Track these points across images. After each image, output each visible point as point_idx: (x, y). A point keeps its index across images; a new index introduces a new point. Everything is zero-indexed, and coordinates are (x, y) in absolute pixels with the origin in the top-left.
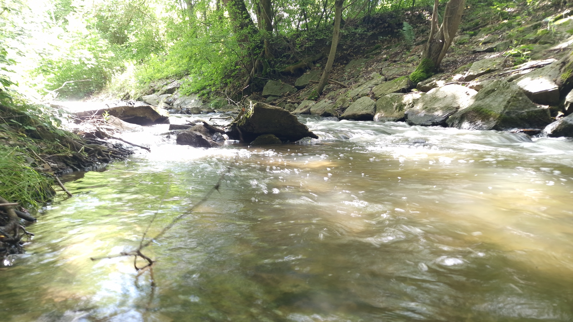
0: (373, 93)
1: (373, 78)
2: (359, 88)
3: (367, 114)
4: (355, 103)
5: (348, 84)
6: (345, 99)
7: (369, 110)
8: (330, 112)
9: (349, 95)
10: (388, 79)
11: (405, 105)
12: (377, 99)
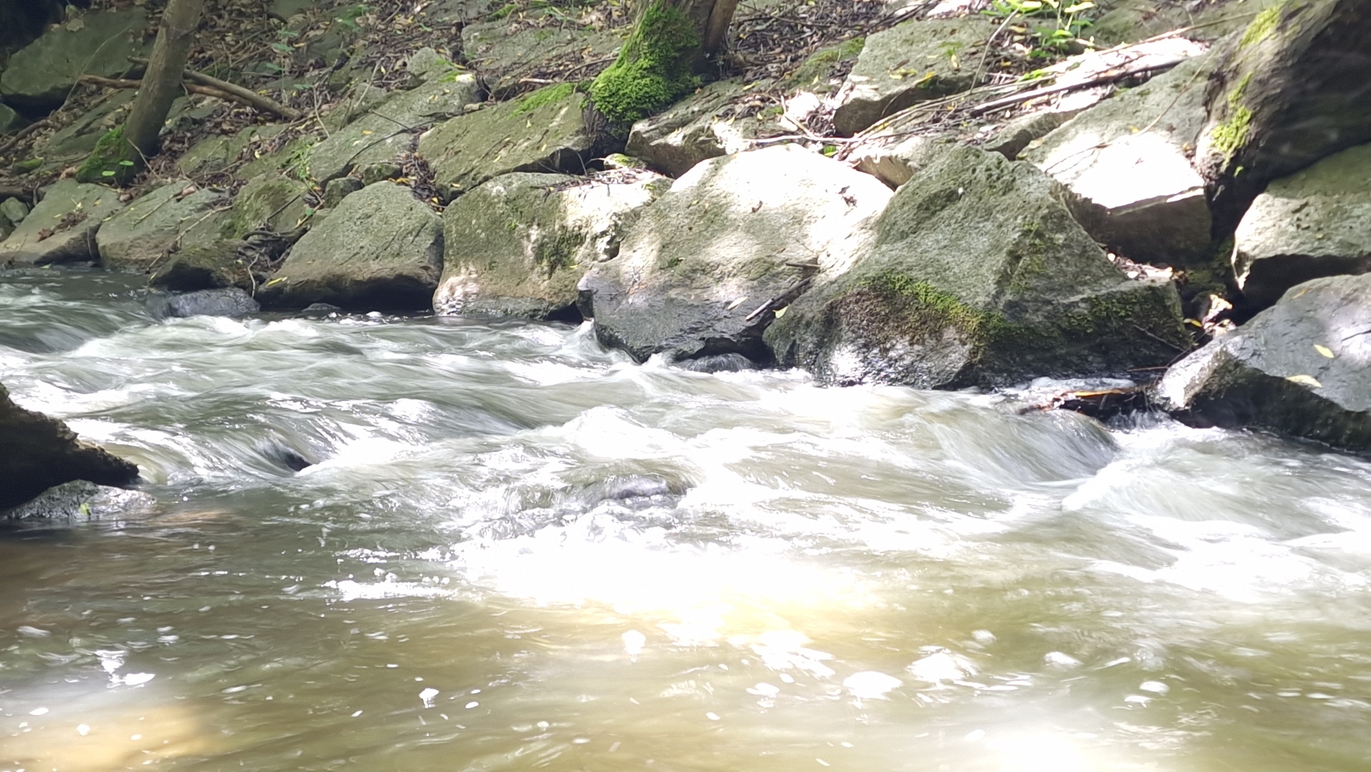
0: (424, 166)
1: (417, 82)
2: (352, 130)
3: (400, 277)
4: (335, 213)
5: (295, 103)
6: (282, 188)
7: (409, 255)
8: (205, 264)
9: (304, 166)
10: (494, 88)
11: (578, 239)
12: (445, 198)
